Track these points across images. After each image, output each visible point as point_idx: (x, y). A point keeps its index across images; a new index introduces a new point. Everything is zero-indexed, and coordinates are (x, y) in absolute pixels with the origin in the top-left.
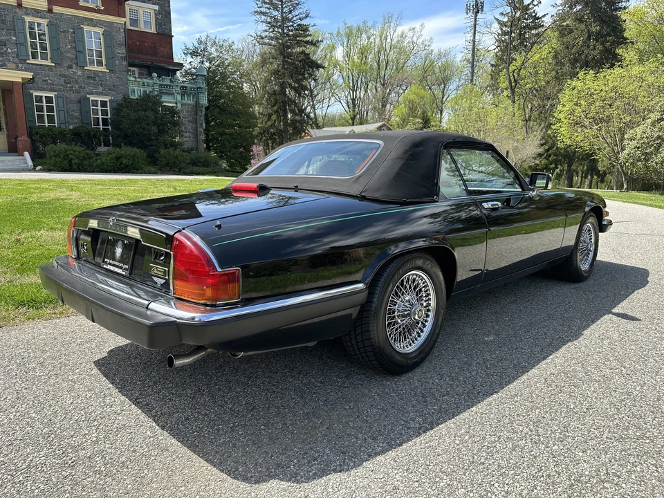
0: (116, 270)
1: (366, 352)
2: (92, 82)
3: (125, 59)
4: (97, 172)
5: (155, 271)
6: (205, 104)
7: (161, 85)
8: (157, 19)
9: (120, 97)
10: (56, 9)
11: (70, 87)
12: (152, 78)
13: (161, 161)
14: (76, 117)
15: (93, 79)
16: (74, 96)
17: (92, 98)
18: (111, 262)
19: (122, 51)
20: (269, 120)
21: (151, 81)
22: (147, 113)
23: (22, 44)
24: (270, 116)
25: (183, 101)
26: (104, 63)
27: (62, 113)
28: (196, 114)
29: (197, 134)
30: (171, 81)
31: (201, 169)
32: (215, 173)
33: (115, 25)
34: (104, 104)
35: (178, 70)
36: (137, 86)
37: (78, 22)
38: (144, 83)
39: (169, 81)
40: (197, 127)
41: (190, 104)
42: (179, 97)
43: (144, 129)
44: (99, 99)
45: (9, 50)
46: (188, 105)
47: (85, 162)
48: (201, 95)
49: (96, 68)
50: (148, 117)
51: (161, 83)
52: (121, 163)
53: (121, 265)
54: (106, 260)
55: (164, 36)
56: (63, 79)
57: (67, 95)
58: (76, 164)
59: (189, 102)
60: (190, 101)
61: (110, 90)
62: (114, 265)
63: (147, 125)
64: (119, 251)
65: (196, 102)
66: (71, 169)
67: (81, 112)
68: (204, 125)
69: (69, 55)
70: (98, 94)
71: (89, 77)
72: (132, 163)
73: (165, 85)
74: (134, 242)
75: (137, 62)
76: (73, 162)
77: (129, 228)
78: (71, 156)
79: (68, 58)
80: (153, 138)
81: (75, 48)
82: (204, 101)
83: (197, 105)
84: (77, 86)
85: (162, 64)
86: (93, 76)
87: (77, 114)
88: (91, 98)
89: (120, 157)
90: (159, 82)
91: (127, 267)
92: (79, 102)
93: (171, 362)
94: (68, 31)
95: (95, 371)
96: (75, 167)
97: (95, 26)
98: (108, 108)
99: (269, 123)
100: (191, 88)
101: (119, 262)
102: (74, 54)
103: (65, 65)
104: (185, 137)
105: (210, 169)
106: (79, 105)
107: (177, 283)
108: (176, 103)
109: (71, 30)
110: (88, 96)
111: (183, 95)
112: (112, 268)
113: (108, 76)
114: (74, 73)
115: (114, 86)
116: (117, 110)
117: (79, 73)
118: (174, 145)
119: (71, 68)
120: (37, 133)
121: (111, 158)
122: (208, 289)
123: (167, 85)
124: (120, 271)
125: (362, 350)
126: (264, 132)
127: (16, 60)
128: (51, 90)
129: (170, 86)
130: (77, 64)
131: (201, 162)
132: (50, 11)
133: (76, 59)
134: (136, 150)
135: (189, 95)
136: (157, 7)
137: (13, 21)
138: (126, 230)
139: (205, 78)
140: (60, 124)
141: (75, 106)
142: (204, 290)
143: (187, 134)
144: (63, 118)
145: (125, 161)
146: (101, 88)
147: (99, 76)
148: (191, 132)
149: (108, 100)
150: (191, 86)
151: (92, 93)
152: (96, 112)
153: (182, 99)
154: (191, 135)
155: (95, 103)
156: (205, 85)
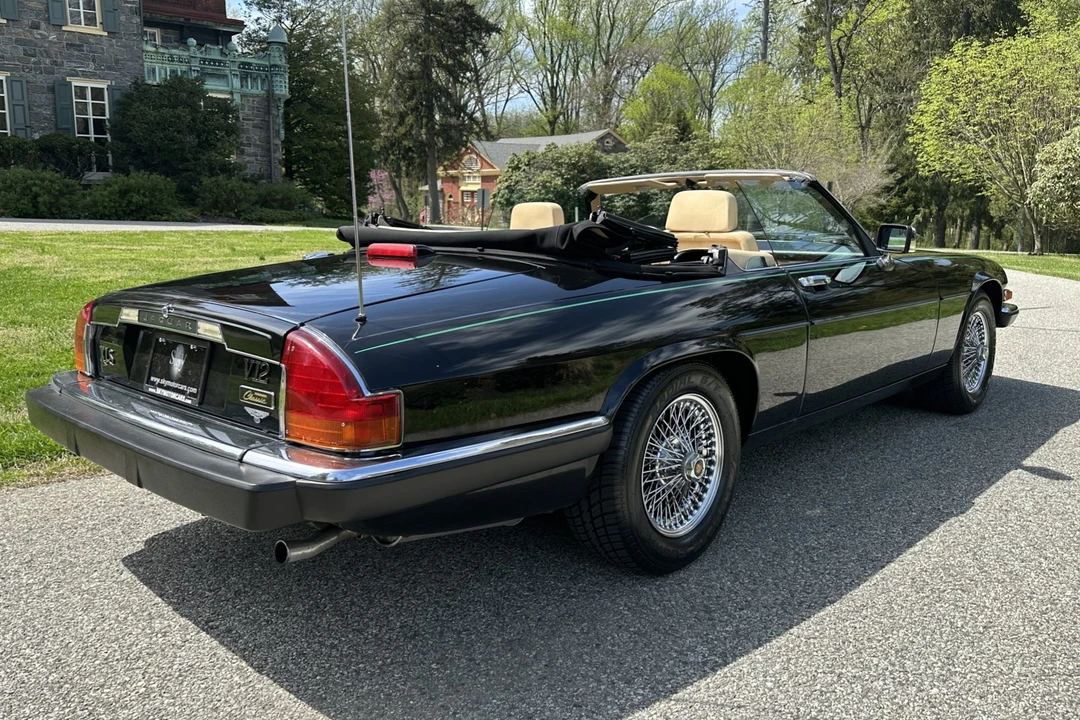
0: (174, 396)
1: (607, 535)
2: (76, 53)
3: (136, 12)
4: (86, 218)
5: (251, 397)
6: (284, 96)
7: (204, 60)
9: (127, 82)
11: (34, 63)
12: (187, 47)
13: (203, 199)
14: (45, 118)
15: (79, 47)
16: (41, 80)
17: (76, 82)
18: (163, 382)
20: (401, 122)
21: (186, 54)
22: (178, 111)
24: (402, 117)
25: (244, 89)
26: (99, 20)
27: (20, 110)
28: (268, 112)
29: (269, 150)
30: (222, 53)
31: (278, 213)
32: (304, 220)
34: (97, 93)
35: (235, 33)
36: (160, 62)
38: (171, 56)
39: (218, 53)
40: (269, 137)
41: (257, 96)
42: (236, 83)
43: (172, 140)
44: (89, 84)
46: (253, 96)
47: (63, 200)
48: (278, 78)
49: (83, 28)
50: (179, 117)
51: (203, 56)
52: (130, 202)
53: (182, 387)
54: (152, 379)
56: (21, 48)
57: (30, 76)
58: (44, 203)
59: (254, 91)
60: (257, 89)
61: (109, 68)
62: (168, 388)
63: (179, 132)
64: (177, 364)
65: (268, 91)
66: (36, 212)
67: (55, 109)
68: (282, 132)
69: (32, 5)
70: (86, 75)
71: (70, 45)
72: (151, 202)
73: (211, 60)
74: (207, 346)
75: (158, 17)
76: (40, 199)
77: (200, 324)
78: (34, 189)
79: (32, 10)
80: (189, 156)
82: (283, 90)
83: (270, 97)
84: (48, 61)
85: (205, 23)
86: (79, 43)
87: (47, 112)
88: (74, 84)
89: (127, 192)
90: (199, 55)
91: (194, 390)
92: (52, 89)
93: (281, 554)
95: (127, 575)
96: (43, 208)
98: (106, 102)
99: (402, 130)
100: (259, 66)
101: (180, 381)
102: (42, 4)
103: (27, 22)
104: (249, 155)
105: (293, 213)
106: (50, 96)
107: (294, 416)
108: (231, 93)
110: (68, 79)
111: (244, 78)
112: (166, 393)
113: (105, 42)
114: (44, 37)
115: (117, 61)
116: (122, 104)
117: (53, 37)
118: (228, 170)
119: (38, 28)
121: (111, 193)
122: (349, 427)
123: (215, 61)
124: (181, 398)
125: (601, 532)
126: (393, 145)
128: (1, 69)
129: (220, 62)
130: (48, 20)
131: (276, 201)
133: (47, 11)
134: (157, 178)
135: (254, 79)
138: (195, 328)
139: (285, 49)
140: (15, 130)
141: (43, 98)
142: (341, 429)
143: (251, 150)
144: (20, 119)
145: (136, 198)
146: (92, 65)
147: (88, 43)
148: (258, 146)
149: (104, 86)
150: (259, 62)
151: (75, 75)
152: (83, 109)
153: (242, 86)
154: (259, 151)
155: (81, 91)
156: (284, 60)
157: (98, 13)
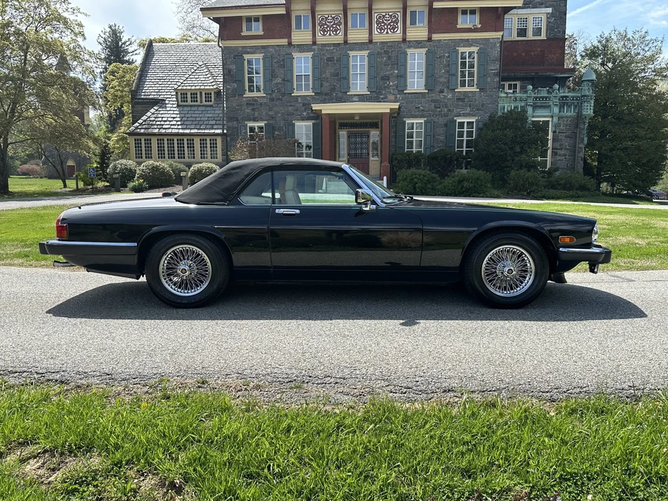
2: (461, 103)
3: (498, 75)
6: (589, 115)
7: (536, 98)
8: (548, 23)
9: (487, 116)
10: (435, 37)
11: (439, 112)
12: (526, 92)
13: (509, 184)
14: (441, 141)
15: (462, 100)
16: (442, 120)
17: (459, 120)
19: (495, 67)
21: (525, 95)
22: (506, 132)
23: (402, 76)
25: (562, 114)
26: (475, 83)
27: (428, 138)
28: (577, 126)
29: (574, 152)
30: (549, 92)
31: (558, 193)
32: (579, 197)
33: (491, 41)
34: (470, 124)
36: (508, 100)
37: (454, 46)
38: (516, 98)
39: (546, 92)
40: (576, 143)
41: (570, 117)
42: (556, 110)
43: (500, 149)
44: (466, 120)
45: (391, 84)
46: (567, 117)
47: (429, 186)
48: (586, 104)
49: (467, 89)
50: (506, 136)
51: (536, 95)
52: (463, 186)
55: (557, 38)
56: (433, 104)
57: (436, 119)
58: (419, 187)
59: (569, 114)
60: (570, 113)
61: (478, 109)
63: (505, 144)
65: (578, 113)
66: (415, 192)
67: (446, 136)
68: (586, 139)
69: (441, 80)
70: (465, 115)
71: (458, 99)
73: (541, 97)
75: (519, 74)
76: (417, 185)
78: (415, 180)
79: (441, 83)
80: (509, 158)
81: (448, 72)
82: (588, 110)
83: (579, 117)
84: (446, 110)
85: (548, 73)
86: (463, 98)
87: (442, 138)
88: (458, 121)
89: (462, 181)
90: (533, 95)
92: (446, 125)
94: (444, 56)
96: (418, 190)
97: (471, 45)
98: (474, 130)
100: (573, 97)
102: (446, 78)
103: (437, 90)
104: (560, 155)
105: (571, 193)
106: (445, 129)
108: (552, 117)
109: (447, 55)
110: (455, 118)
111: (561, 107)
113: (477, 95)
114: (445, 97)
115: (483, 105)
116: (484, 127)
117: (450, 96)
118: (532, 166)
119: (443, 92)
120: (396, 159)
121: (453, 182)
123: (543, 98)
127: (396, 92)
128: (421, 117)
129: (546, 98)
130: (448, 87)
131: (561, 184)
132: (430, 39)
133: (448, 82)
134: (481, 173)
135: (569, 106)
136: (550, 10)
137: (397, 56)
139: (593, 83)
140: (425, 149)
141: (441, 130)
143: (562, 152)
144: (428, 143)
145: (466, 184)
146: (469, 109)
147: (468, 97)
148: (567, 149)
149: (474, 120)
150: (574, 95)
151: (459, 115)
152: (461, 134)
153: (560, 112)
154: (568, 153)
155: (461, 125)
156: (591, 91)
157: (475, 79)
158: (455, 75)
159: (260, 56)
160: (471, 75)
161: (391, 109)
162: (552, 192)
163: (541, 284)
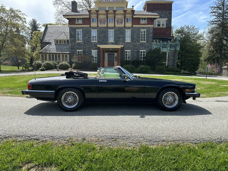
2: (141, 46)
3: (152, 38)
4: (135, 73)
6: (178, 50)
7: (163, 45)
8: (166, 23)
9: (149, 50)
10: (134, 26)
11: (135, 48)
12: (160, 43)
13: (156, 70)
16: (136, 51)
17: (141, 51)
19: (151, 35)
20: (213, 53)
21: (160, 44)
23: (124, 37)
24: (213, 51)
25: (171, 49)
26: (145, 40)
27: (132, 56)
28: (175, 53)
29: (174, 61)
30: (167, 43)
31: (170, 73)
32: (176, 74)
33: (150, 27)
34: (144, 52)
35: (172, 39)
36: (155, 45)
37: (139, 29)
38: (157, 45)
40: (174, 58)
41: (173, 50)
42: (169, 48)
44: (143, 51)
45: (121, 39)
46: (172, 50)
48: (177, 47)
49: (143, 42)
50: (154, 56)
55: (169, 27)
56: (133, 46)
57: (134, 50)
59: (172, 49)
60: (173, 49)
61: (146, 48)
63: (154, 58)
65: (175, 49)
67: (137, 55)
68: (177, 57)
69: (136, 39)
70: (143, 49)
71: (141, 45)
72: (146, 70)
75: (158, 38)
78: (128, 68)
79: (135, 40)
80: (155, 62)
81: (138, 36)
82: (178, 48)
83: (176, 50)
84: (137, 48)
85: (166, 37)
87: (136, 56)
89: (142, 69)
90: (162, 44)
92: (137, 52)
94: (136, 32)
97: (144, 29)
98: (145, 54)
99: (213, 55)
100: (174, 45)
102: (137, 38)
103: (135, 42)
104: (170, 62)
105: (174, 73)
108: (168, 50)
109: (137, 31)
111: (170, 47)
113: (146, 43)
114: (137, 44)
115: (148, 47)
116: (148, 54)
117: (138, 44)
118: (163, 65)
119: (136, 42)
120: (123, 62)
121: (140, 69)
123: (165, 45)
126: (210, 58)
127: (122, 42)
128: (130, 49)
129: (166, 45)
130: (138, 41)
131: (170, 70)
132: (132, 27)
134: (148, 66)
135: (173, 47)
136: (167, 19)
137: (123, 31)
139: (179, 41)
140: (131, 59)
141: (136, 54)
143: (171, 61)
144: (132, 57)
145: (143, 70)
146: (144, 47)
147: (143, 44)
148: (172, 60)
149: (145, 51)
150: (174, 44)
151: (141, 49)
152: (141, 55)
153: (170, 49)
154: (172, 61)
155: (141, 52)
156: (179, 43)
157: (145, 39)
158: (139, 37)
159: (81, 30)
160: (144, 37)
161: (121, 47)
162: (168, 72)
163: (180, 104)
